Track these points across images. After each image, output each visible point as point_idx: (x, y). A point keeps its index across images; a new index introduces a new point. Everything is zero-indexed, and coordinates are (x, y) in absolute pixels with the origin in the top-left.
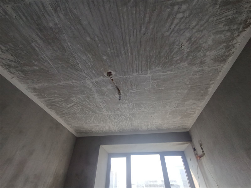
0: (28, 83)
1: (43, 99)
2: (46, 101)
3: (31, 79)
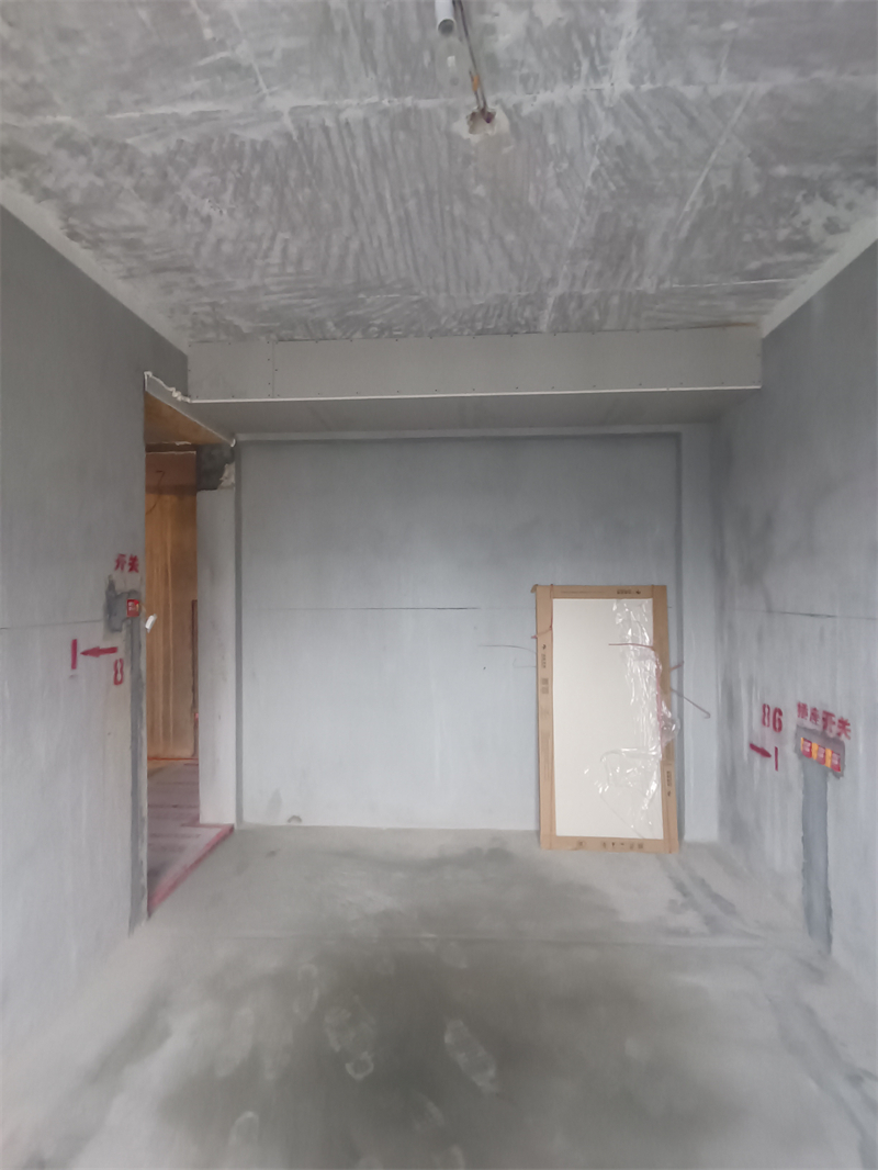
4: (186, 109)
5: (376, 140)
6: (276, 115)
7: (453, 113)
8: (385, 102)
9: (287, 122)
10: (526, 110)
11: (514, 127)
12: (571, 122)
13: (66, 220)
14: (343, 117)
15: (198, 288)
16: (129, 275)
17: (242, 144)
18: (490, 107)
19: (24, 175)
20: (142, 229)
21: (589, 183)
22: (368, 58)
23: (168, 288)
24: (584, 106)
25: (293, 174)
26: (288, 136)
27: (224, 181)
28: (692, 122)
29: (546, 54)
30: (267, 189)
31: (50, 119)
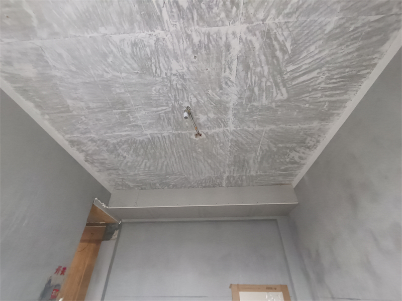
4: (124, 134)
5: (171, 140)
6: (146, 135)
7: (191, 134)
8: (174, 132)
9: (149, 136)
10: (209, 133)
11: (207, 137)
12: (221, 136)
13: (86, 157)
14: (163, 135)
15: (119, 174)
16: (100, 171)
17: (137, 140)
18: (200, 133)
19: (78, 147)
20: (106, 159)
21: (229, 148)
22: (169, 123)
23: (110, 174)
24: (224, 132)
25: (149, 147)
26: (149, 139)
27: (131, 148)
28: (253, 135)
29: (212, 123)
30: (142, 150)
31: (89, 135)
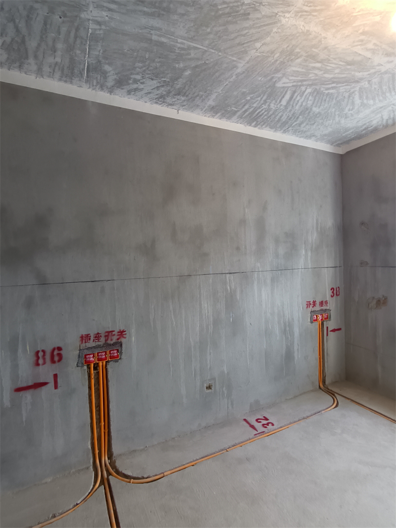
0: (198, 106)
1: (235, 117)
2: (241, 117)
3: (197, 96)
